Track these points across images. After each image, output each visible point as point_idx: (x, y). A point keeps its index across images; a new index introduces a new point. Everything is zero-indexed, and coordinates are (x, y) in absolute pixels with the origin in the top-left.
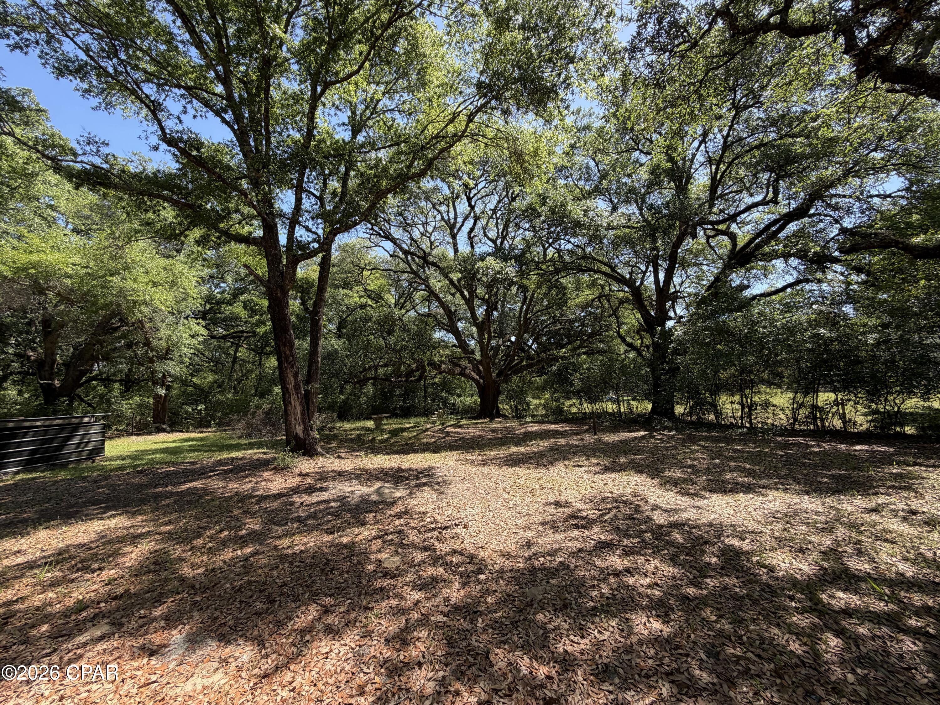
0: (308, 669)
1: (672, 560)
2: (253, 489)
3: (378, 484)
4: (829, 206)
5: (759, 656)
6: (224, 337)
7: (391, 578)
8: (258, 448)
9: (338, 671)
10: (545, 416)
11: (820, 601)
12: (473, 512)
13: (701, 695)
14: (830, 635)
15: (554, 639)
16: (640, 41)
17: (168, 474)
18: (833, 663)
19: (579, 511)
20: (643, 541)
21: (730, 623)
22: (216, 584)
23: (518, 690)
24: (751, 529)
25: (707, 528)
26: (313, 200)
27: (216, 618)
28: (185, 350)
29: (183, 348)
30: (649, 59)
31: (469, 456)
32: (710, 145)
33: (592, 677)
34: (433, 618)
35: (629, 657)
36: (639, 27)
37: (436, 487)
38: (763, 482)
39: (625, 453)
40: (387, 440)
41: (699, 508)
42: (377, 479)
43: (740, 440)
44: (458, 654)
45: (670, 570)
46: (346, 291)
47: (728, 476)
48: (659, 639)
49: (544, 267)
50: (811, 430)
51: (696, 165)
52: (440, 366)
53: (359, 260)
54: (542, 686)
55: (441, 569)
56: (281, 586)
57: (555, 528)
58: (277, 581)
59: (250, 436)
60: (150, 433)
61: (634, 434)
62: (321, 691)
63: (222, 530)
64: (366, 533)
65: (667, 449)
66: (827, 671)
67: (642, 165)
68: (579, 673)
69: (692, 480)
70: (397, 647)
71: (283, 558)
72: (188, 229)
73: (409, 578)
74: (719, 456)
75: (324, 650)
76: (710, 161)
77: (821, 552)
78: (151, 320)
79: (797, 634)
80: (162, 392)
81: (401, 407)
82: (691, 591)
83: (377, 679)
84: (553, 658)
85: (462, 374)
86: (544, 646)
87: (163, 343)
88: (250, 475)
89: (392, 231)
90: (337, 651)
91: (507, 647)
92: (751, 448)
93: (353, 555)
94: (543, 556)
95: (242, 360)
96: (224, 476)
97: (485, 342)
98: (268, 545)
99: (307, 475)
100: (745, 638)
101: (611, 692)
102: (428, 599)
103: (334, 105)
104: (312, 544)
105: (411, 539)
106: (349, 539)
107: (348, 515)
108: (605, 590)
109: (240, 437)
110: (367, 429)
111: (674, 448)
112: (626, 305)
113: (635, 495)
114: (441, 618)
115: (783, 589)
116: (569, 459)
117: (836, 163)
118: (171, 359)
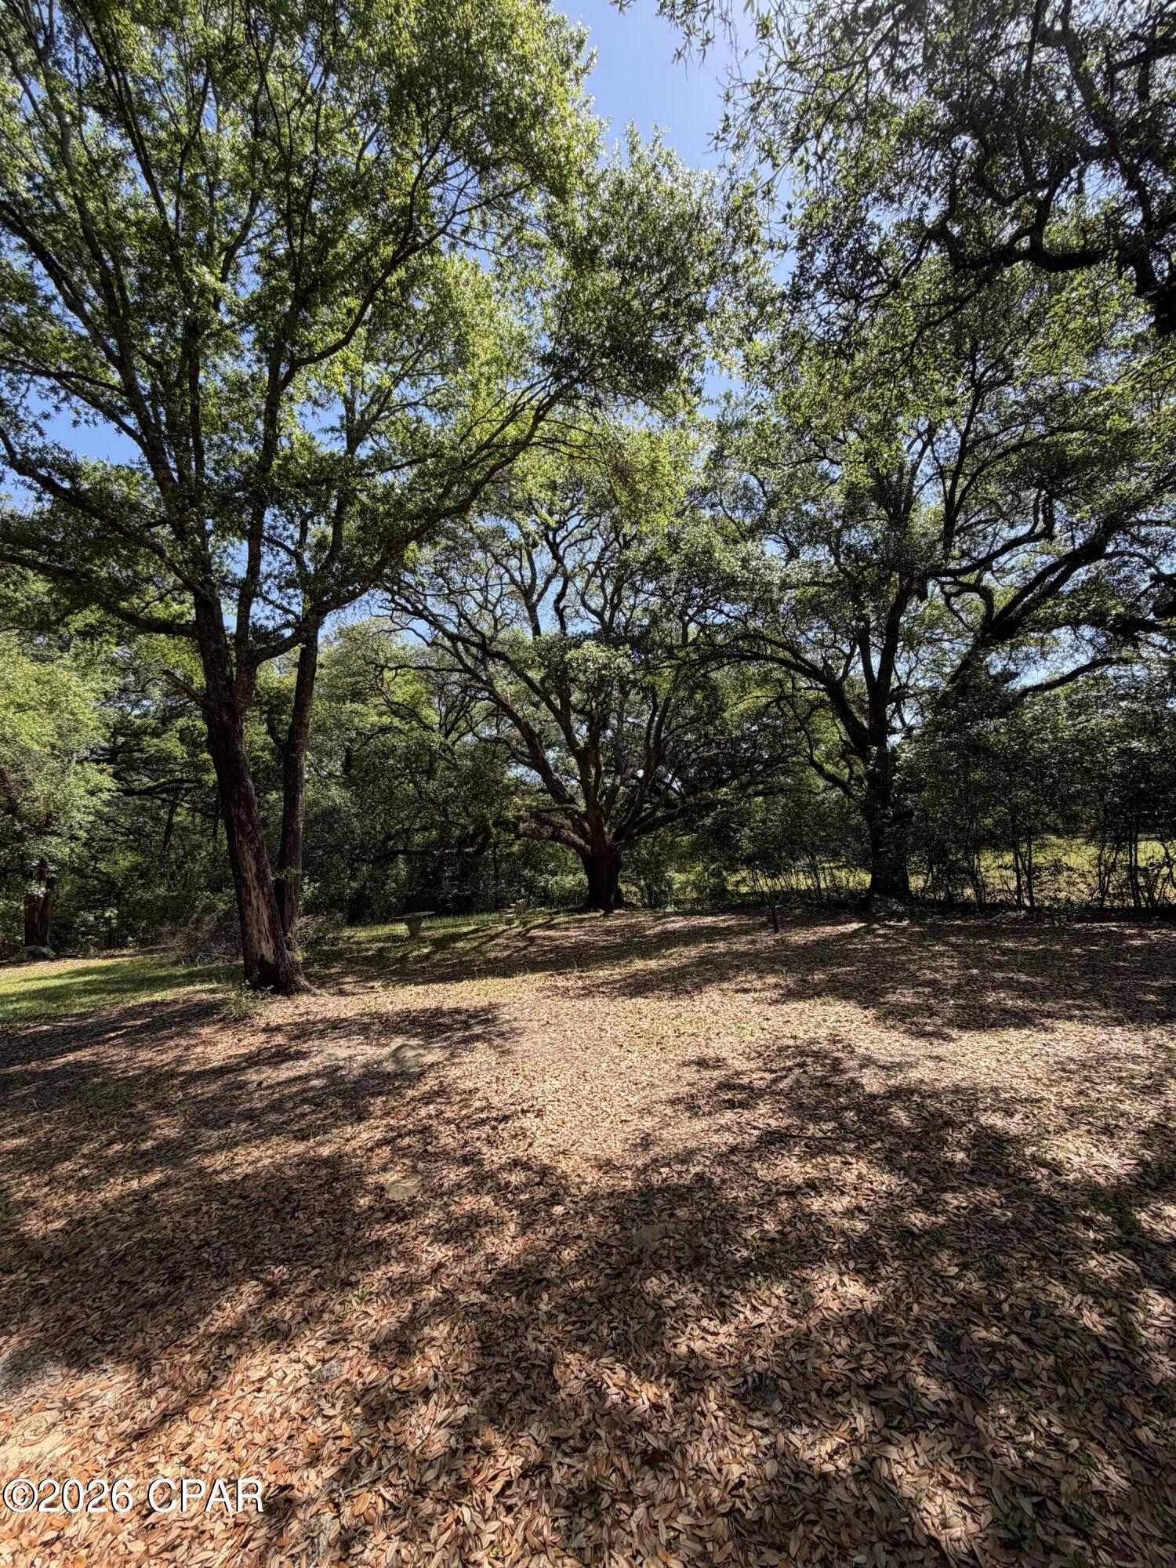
0: (220, 1415)
1: (888, 1160)
2: (179, 1061)
3: (398, 1041)
4: (1135, 539)
5: (1028, 1341)
6: (149, 792)
7: (398, 1221)
8: (202, 982)
9: (277, 1415)
10: (696, 901)
11: (1136, 1225)
12: (557, 1085)
13: (925, 1428)
14: (1151, 1293)
15: (673, 1328)
16: (806, 281)
17: (36, 1039)
18: (1158, 1348)
19: (738, 1074)
20: (842, 1126)
21: (982, 1279)
22: (82, 1250)
23: (598, 1437)
24: (1024, 1094)
25: (951, 1098)
26: (284, 556)
27: (70, 1319)
28: (79, 816)
29: (75, 813)
30: (824, 311)
31: (561, 982)
32: (940, 447)
33: (733, 1402)
34: (462, 1298)
35: (802, 1357)
36: (802, 259)
37: (498, 1041)
38: (1049, 1006)
39: (823, 963)
40: (427, 956)
41: (939, 1059)
42: (398, 1031)
43: (1014, 931)
44: (498, 1369)
45: (885, 1181)
46: (355, 706)
47: (991, 998)
48: (858, 1318)
49: (682, 654)
50: (1129, 908)
51: (920, 480)
52: (516, 826)
53: (376, 653)
54: (642, 1426)
55: (488, 1199)
56: (200, 1247)
57: (693, 1110)
58: (193, 1237)
59: (191, 960)
60: (18, 963)
61: (841, 929)
62: (239, 1461)
63: (111, 1143)
64: (365, 1136)
65: (893, 952)
66: (1146, 1364)
67: (833, 482)
68: (712, 1395)
69: (929, 1008)
70: (390, 1359)
71: (211, 1191)
72: (69, 612)
73: (431, 1218)
74: (978, 962)
75: (256, 1375)
76: (941, 473)
77: (1140, 1132)
78: (16, 768)
79: (1095, 1294)
80: (39, 890)
81: (455, 896)
82: (917, 1219)
83: (346, 1430)
84: (668, 1365)
85: (555, 837)
86: (655, 1343)
87: (40, 806)
88: (178, 1034)
89: (428, 605)
90: (280, 1374)
91: (587, 1349)
92: (1033, 945)
93: (337, 1179)
94: (668, 1165)
95: (183, 828)
96: (133, 1038)
97: (592, 781)
98: (186, 1168)
99: (278, 1029)
100: (1006, 1307)
101: (765, 1432)
102: (458, 1259)
103: (309, 397)
104: (267, 1162)
105: (442, 1142)
106: (334, 1147)
107: (339, 1102)
108: (771, 1226)
109: (175, 963)
110: (395, 939)
111: (905, 950)
112: (822, 711)
113: (834, 1040)
114: (476, 1297)
115: (1075, 1206)
116: (729, 980)
117: (1141, 470)
118: (54, 833)
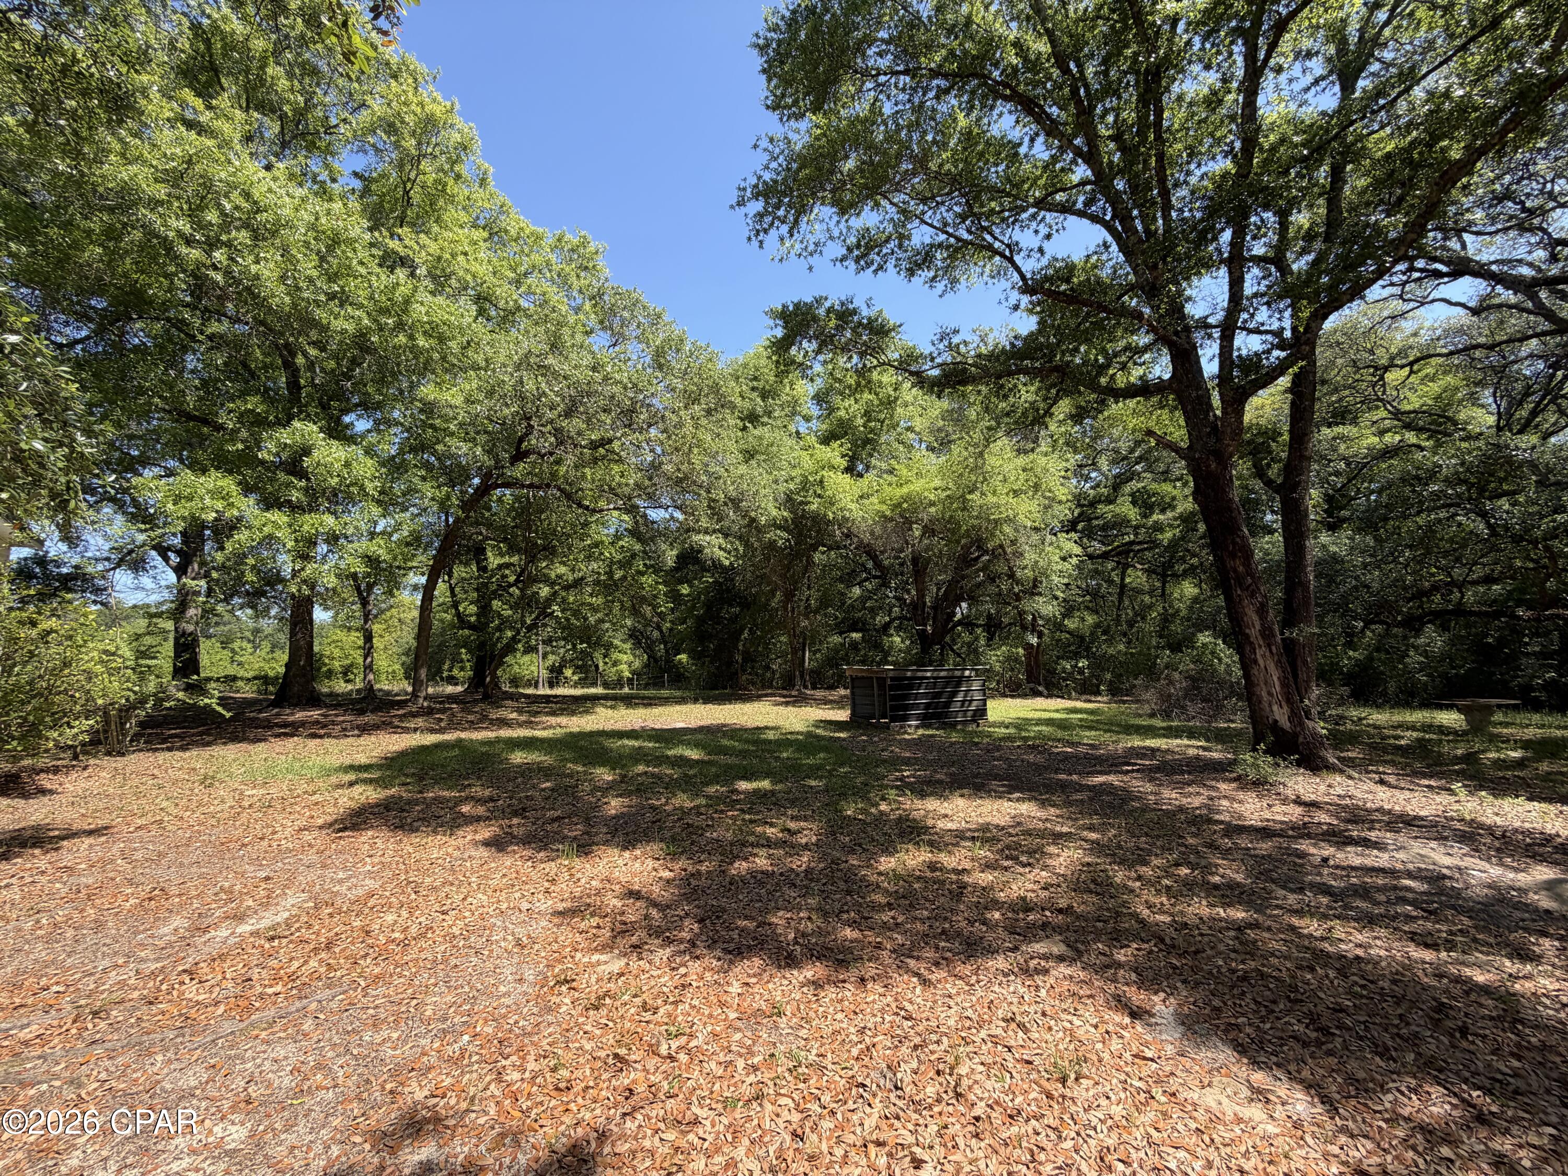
2: (1209, 808)
3: (1546, 871)
6: (1104, 556)
8: (1189, 738)
17: (1066, 757)
22: (1198, 952)
28: (1056, 579)
29: (1053, 577)
40: (1521, 763)
42: (1536, 856)
46: (1340, 429)
53: (1372, 352)
58: (1322, 995)
59: (1168, 715)
60: (1024, 696)
63: (1178, 865)
64: (1546, 983)
71: (1319, 956)
72: (1055, 404)
78: (1013, 542)
80: (1034, 641)
87: (1029, 573)
88: (1192, 782)
89: (1471, 252)
95: (1133, 589)
96: (1149, 773)
99: (1316, 805)
104: (1381, 952)
106: (1491, 977)
107: (1467, 921)
109: (1152, 715)
110: (1442, 730)
118: (1040, 594)
